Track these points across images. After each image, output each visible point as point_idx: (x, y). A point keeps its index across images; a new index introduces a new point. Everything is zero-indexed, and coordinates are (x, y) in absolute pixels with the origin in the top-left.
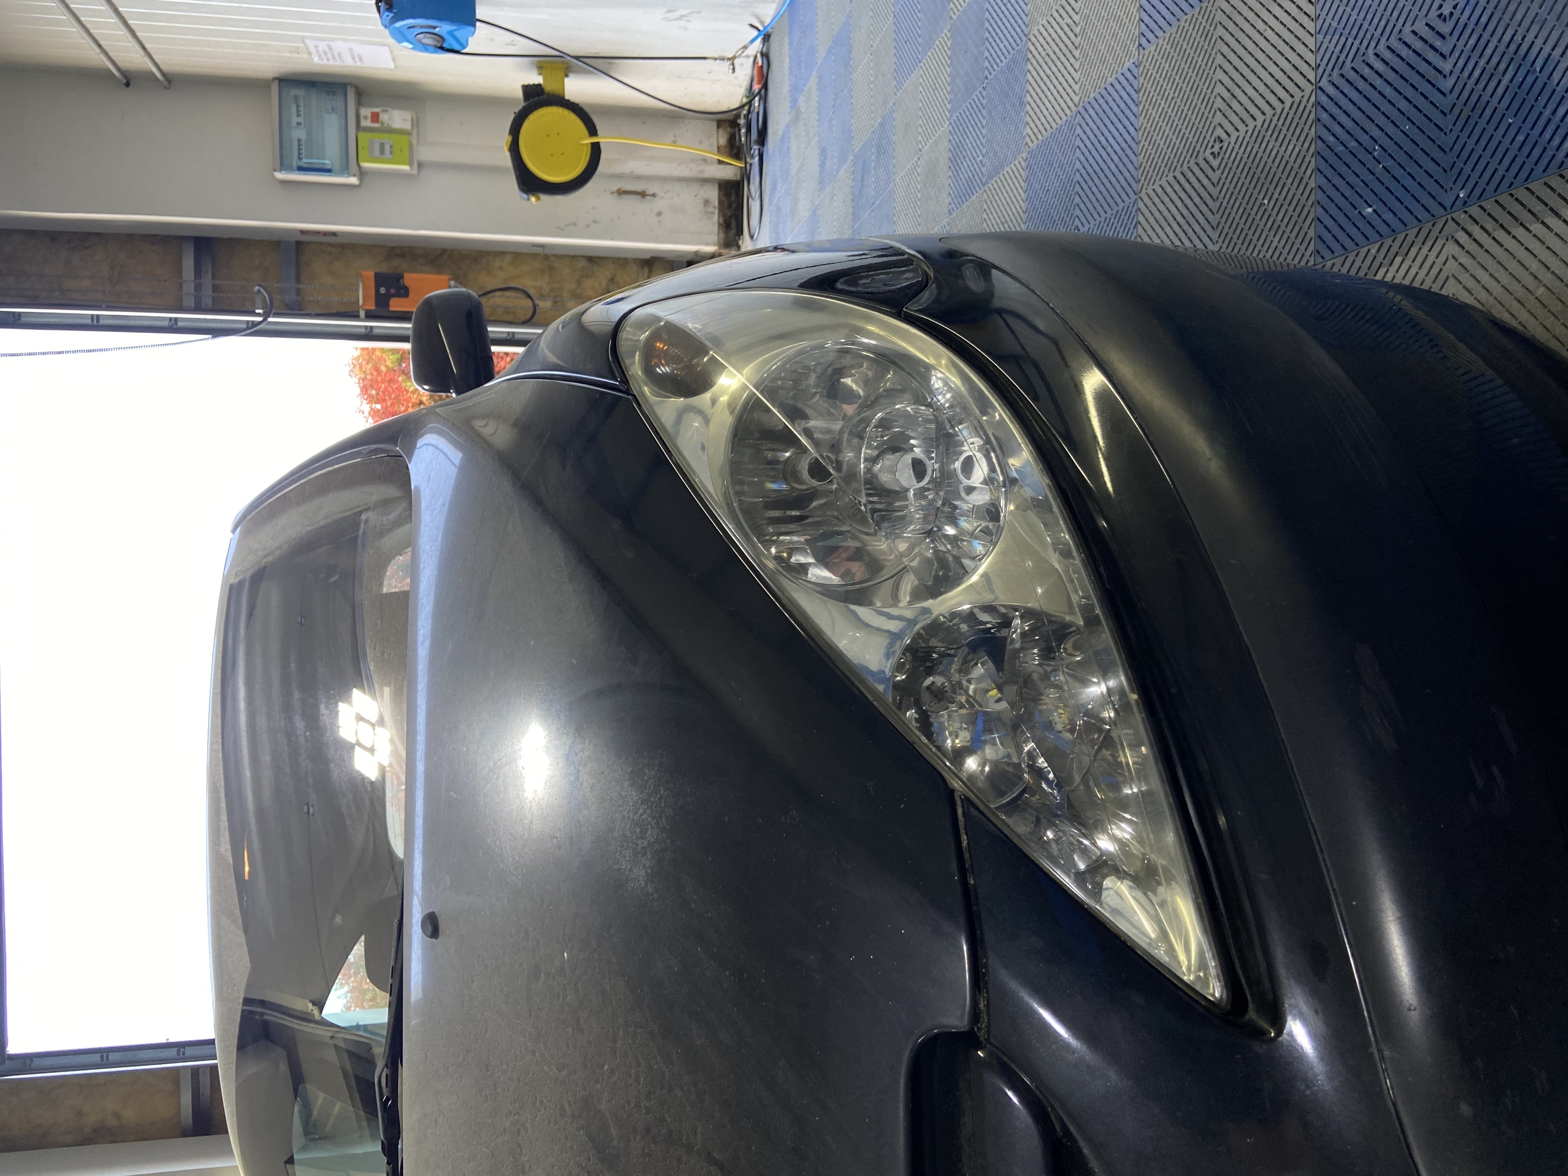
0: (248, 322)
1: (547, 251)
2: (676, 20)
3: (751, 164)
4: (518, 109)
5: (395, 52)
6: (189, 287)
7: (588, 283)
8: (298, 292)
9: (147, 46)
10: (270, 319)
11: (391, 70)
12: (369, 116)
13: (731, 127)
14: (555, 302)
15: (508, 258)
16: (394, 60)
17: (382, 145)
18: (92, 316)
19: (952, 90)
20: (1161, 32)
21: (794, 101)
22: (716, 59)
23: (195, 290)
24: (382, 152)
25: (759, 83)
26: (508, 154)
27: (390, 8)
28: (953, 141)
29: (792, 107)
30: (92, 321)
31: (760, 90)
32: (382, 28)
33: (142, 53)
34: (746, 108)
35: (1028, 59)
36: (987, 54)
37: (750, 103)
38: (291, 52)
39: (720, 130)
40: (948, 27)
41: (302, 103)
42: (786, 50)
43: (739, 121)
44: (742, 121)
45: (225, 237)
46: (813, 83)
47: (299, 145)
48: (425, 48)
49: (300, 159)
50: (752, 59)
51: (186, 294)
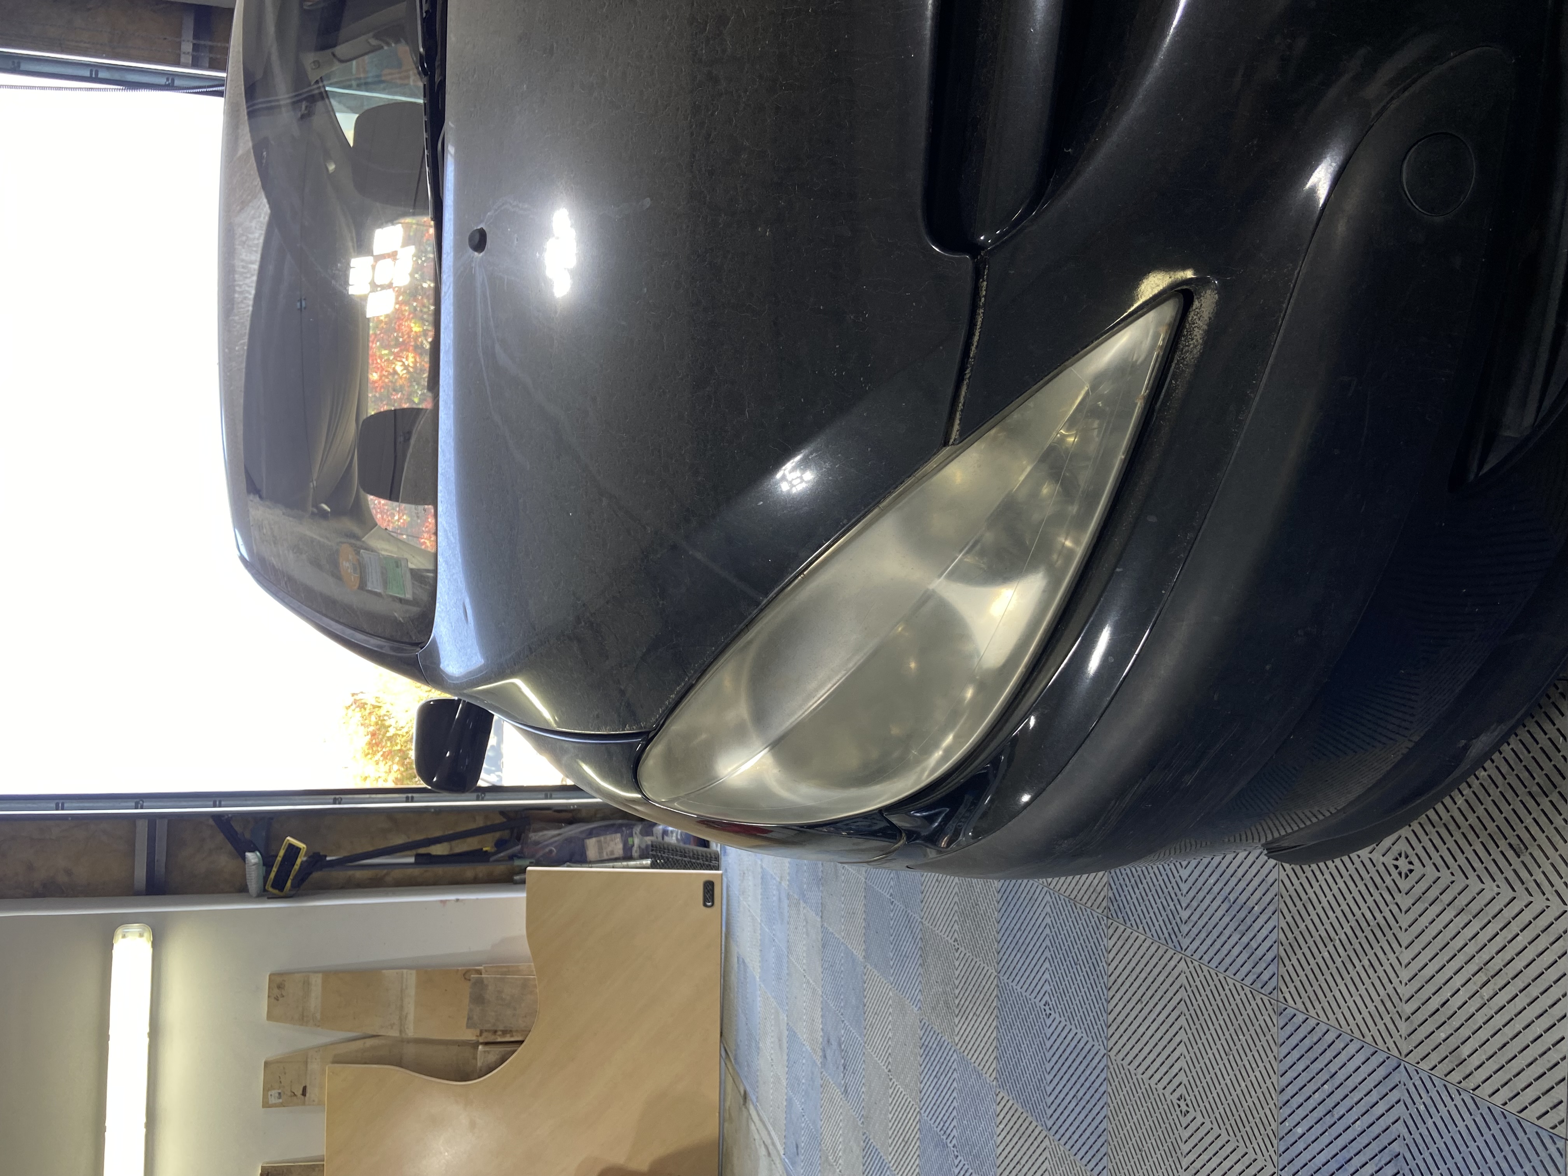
30: (91, 73)
51: (184, 53)
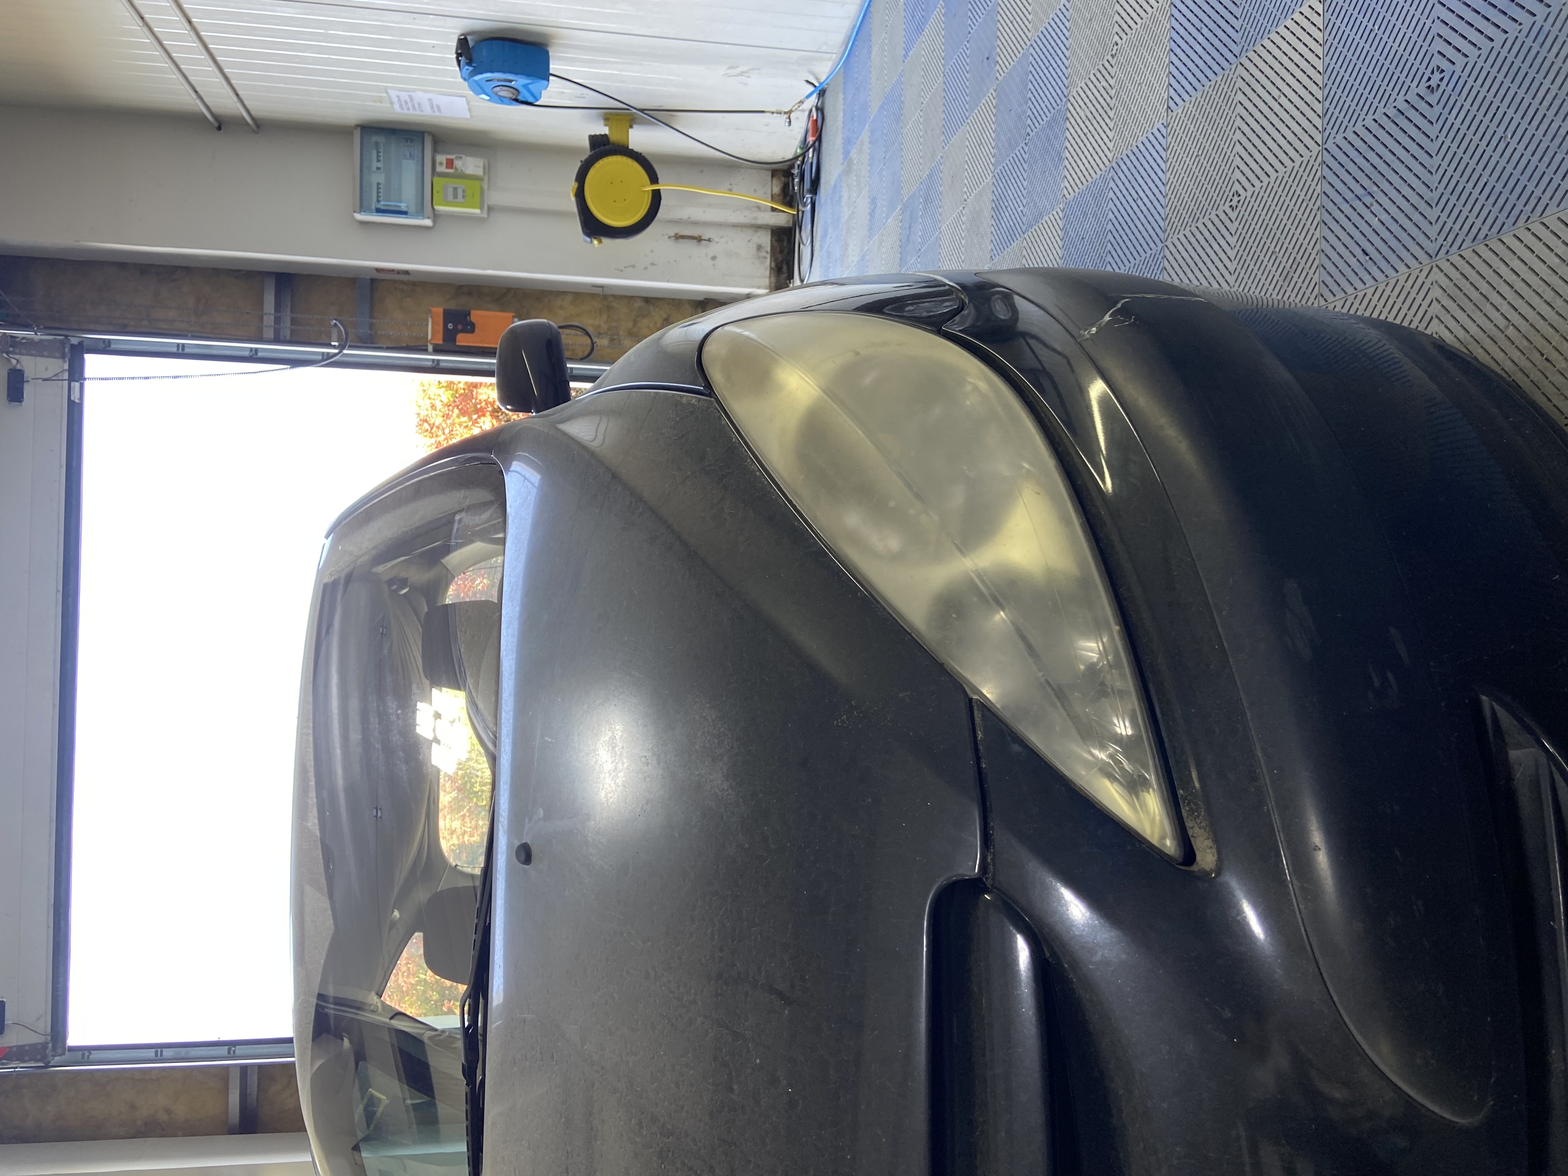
0: (323, 353)
1: (607, 292)
2: (737, 75)
3: (803, 212)
4: (584, 158)
5: (472, 103)
6: (269, 320)
7: (644, 322)
8: (371, 326)
9: (240, 93)
10: (345, 352)
11: (467, 119)
12: (445, 162)
13: (784, 176)
14: (612, 340)
15: (569, 298)
16: (470, 110)
17: (455, 189)
18: (178, 344)
19: (996, 145)
20: (1188, 96)
21: (846, 153)
22: (773, 113)
23: (275, 323)
24: (455, 196)
25: (813, 136)
26: (573, 199)
27: (469, 63)
28: (996, 193)
29: (845, 158)
30: (178, 349)
31: (814, 143)
32: (462, 80)
33: (235, 99)
34: (800, 159)
35: (1068, 119)
36: (1029, 113)
37: (804, 155)
38: (374, 101)
39: (774, 179)
40: (995, 87)
41: (381, 150)
42: (840, 106)
43: (792, 171)
44: (796, 171)
45: (305, 273)
46: (865, 135)
47: (378, 188)
48: (502, 100)
49: (378, 201)
50: (807, 113)
51: (266, 326)
